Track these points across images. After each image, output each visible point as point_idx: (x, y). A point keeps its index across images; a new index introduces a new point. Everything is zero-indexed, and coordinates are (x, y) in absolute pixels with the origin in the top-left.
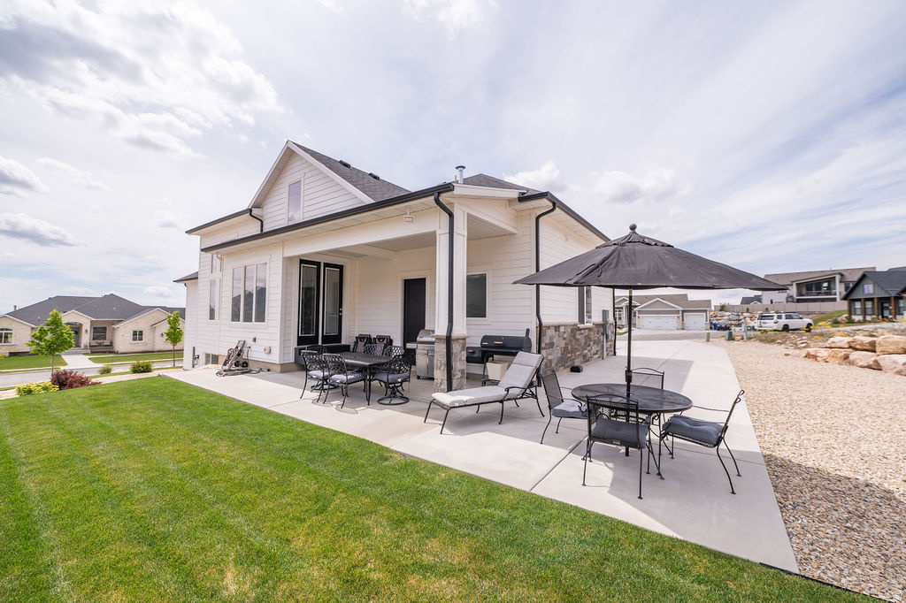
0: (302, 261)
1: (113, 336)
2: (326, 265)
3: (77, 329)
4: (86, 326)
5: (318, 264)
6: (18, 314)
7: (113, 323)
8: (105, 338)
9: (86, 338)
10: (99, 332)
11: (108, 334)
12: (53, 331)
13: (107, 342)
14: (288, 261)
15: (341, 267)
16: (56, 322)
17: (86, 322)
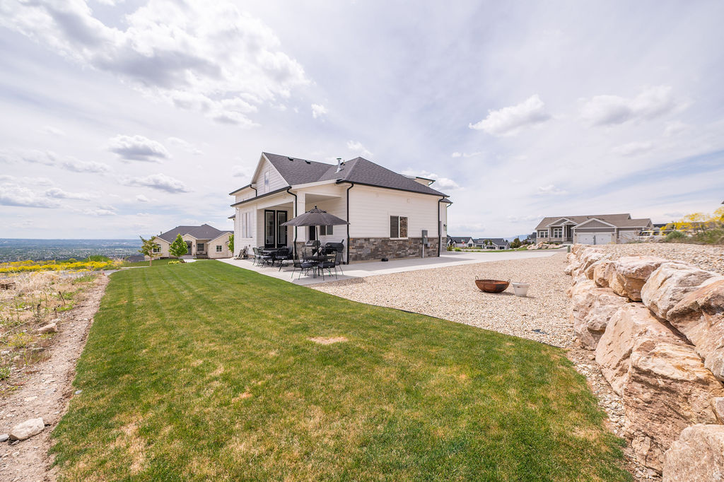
0: (266, 211)
1: (207, 249)
2: (278, 211)
3: (190, 246)
4: (194, 243)
5: (274, 211)
6: (163, 236)
7: (207, 241)
8: (203, 250)
9: (194, 250)
10: (201, 246)
11: (205, 249)
12: (179, 244)
13: (204, 253)
14: (259, 211)
15: (286, 212)
16: (180, 240)
17: (193, 240)
